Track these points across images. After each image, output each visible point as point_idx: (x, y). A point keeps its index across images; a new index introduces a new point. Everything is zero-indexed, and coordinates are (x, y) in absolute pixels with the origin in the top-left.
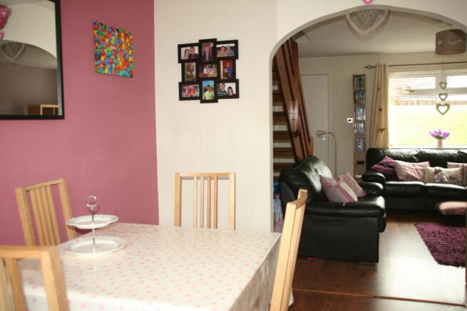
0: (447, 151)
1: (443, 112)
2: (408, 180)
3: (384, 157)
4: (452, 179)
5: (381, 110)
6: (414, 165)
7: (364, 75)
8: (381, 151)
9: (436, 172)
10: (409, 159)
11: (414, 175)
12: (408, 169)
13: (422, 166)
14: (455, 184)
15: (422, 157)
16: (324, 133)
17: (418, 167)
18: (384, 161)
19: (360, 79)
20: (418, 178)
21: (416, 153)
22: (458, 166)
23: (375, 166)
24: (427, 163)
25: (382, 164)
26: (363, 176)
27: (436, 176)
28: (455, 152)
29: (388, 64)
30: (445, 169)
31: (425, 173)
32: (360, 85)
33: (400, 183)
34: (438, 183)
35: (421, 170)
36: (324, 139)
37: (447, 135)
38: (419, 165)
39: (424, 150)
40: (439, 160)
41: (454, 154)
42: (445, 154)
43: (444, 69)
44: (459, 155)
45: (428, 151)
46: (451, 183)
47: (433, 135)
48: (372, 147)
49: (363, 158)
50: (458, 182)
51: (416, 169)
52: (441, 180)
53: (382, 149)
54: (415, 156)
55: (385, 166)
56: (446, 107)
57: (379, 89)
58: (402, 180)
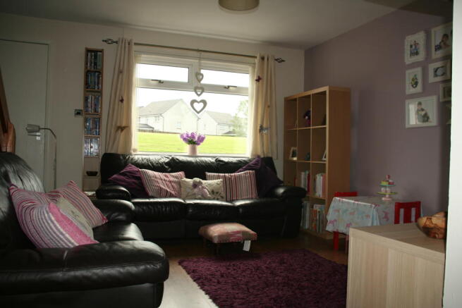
0: (203, 159)
1: (198, 110)
2: (161, 197)
3: (126, 164)
4: (214, 194)
5: (122, 101)
6: (166, 176)
7: (102, 51)
8: (121, 158)
9: (195, 185)
10: (159, 167)
11: (168, 190)
12: (160, 181)
13: (176, 177)
14: (218, 199)
15: (174, 165)
16: (39, 129)
17: (172, 179)
18: (128, 169)
19: (96, 57)
20: (173, 192)
21: (167, 160)
22: (218, 177)
23: (115, 176)
24: (181, 173)
25: (124, 174)
26: (97, 192)
27: (196, 190)
28: (213, 160)
29: (134, 41)
30: (205, 181)
31: (180, 187)
32: (95, 64)
33: (152, 200)
34: (200, 199)
35: (175, 182)
36: (38, 138)
37: (201, 139)
38: (173, 176)
39: (178, 157)
40: (196, 170)
41: (213, 163)
42: (202, 162)
43: (200, 58)
44: (218, 165)
45: (181, 158)
46: (214, 199)
47: (184, 139)
48: (109, 152)
49: (96, 167)
50: (222, 197)
51: (170, 182)
52: (202, 196)
53: (122, 155)
54: (167, 164)
55: (129, 178)
56: (202, 105)
57: (121, 72)
58: (153, 197)
